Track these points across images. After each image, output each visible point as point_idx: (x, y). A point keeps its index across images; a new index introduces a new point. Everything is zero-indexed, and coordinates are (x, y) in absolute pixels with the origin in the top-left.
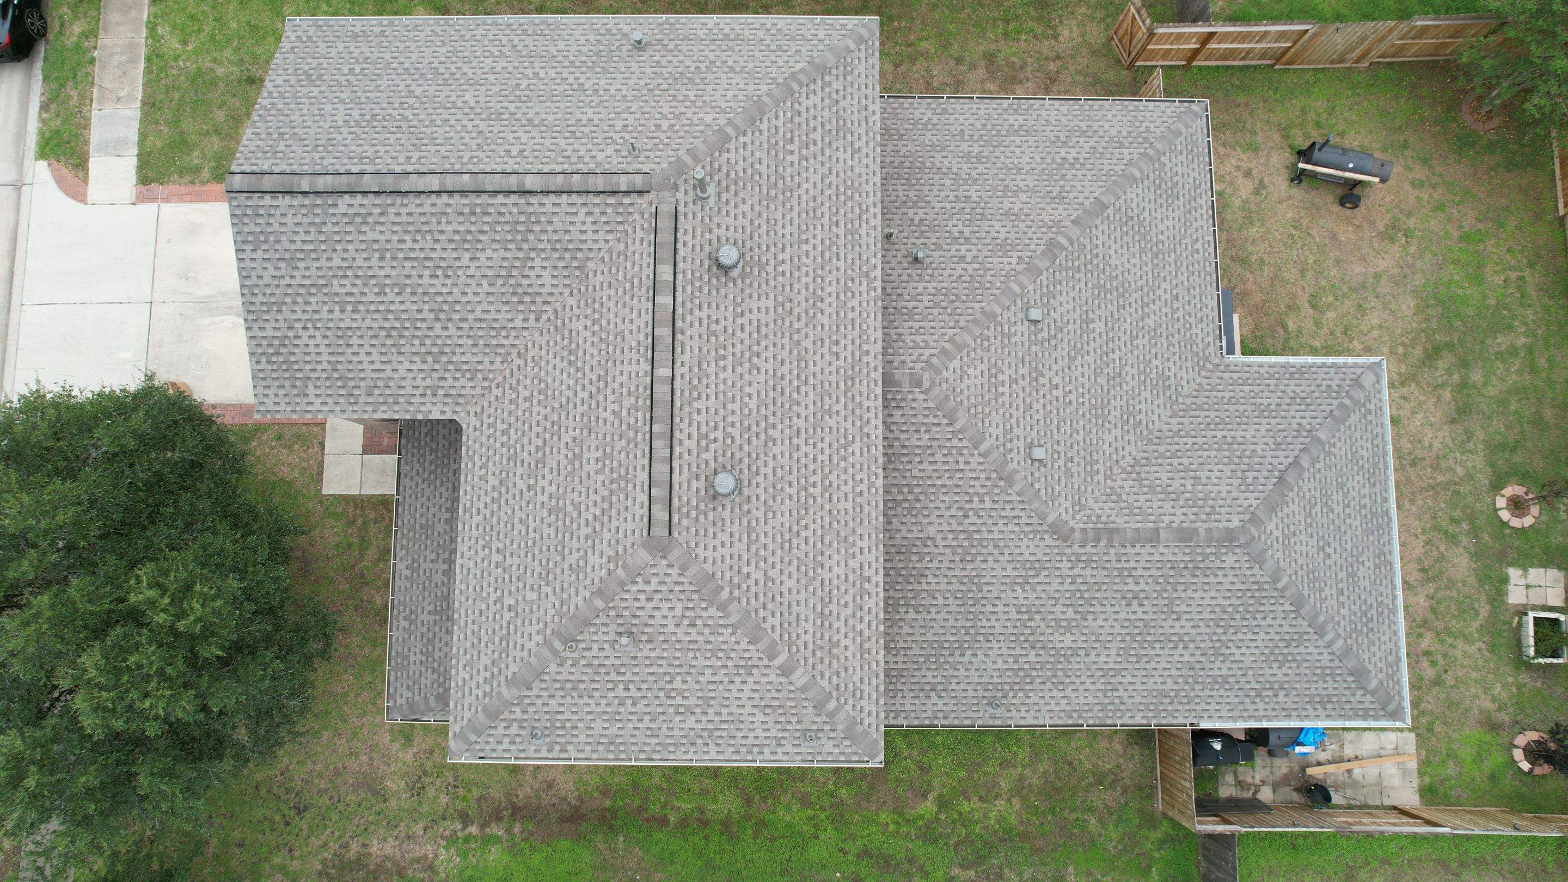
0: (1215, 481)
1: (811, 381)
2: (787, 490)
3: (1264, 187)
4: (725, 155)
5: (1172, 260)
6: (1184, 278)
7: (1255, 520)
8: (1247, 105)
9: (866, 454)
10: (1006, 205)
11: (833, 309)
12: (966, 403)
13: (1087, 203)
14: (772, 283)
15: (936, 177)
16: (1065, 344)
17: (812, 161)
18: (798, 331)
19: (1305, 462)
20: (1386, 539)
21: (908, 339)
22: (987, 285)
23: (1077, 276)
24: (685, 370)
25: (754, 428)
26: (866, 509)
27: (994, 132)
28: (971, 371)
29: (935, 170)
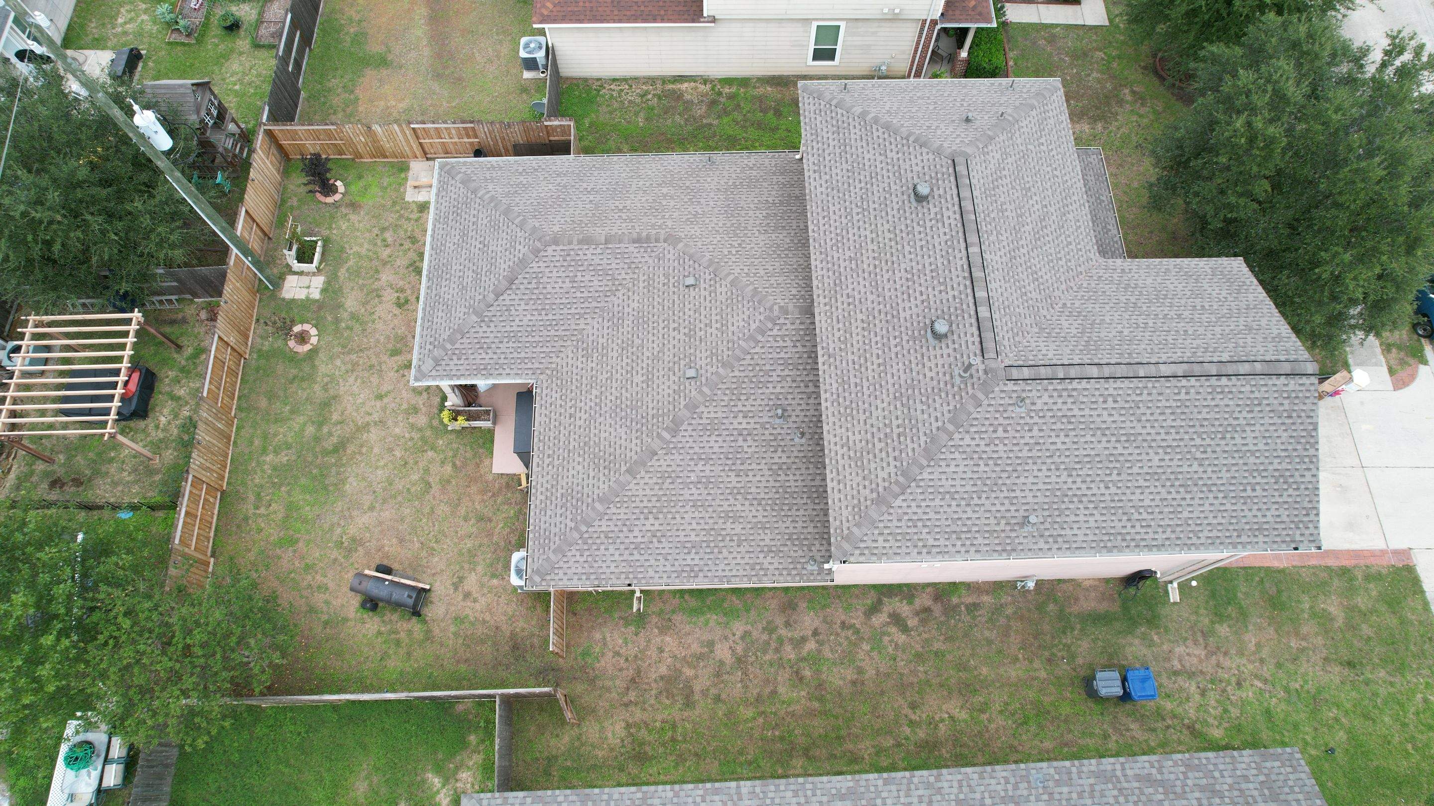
0: (560, 280)
1: (866, 275)
2: (876, 206)
3: (453, 584)
4: (951, 408)
5: (572, 443)
6: (563, 432)
7: (536, 252)
8: (458, 662)
9: (822, 242)
10: (708, 467)
11: (854, 325)
12: (745, 302)
13: (643, 473)
14: (903, 329)
15: (762, 495)
16: (666, 359)
17: (881, 425)
18: (879, 303)
19: (492, 296)
20: (433, 263)
21: (789, 343)
22: (728, 392)
23: (655, 411)
24: (958, 256)
25: (904, 235)
26: (820, 210)
27: (712, 545)
28: (742, 324)
29: (763, 502)
